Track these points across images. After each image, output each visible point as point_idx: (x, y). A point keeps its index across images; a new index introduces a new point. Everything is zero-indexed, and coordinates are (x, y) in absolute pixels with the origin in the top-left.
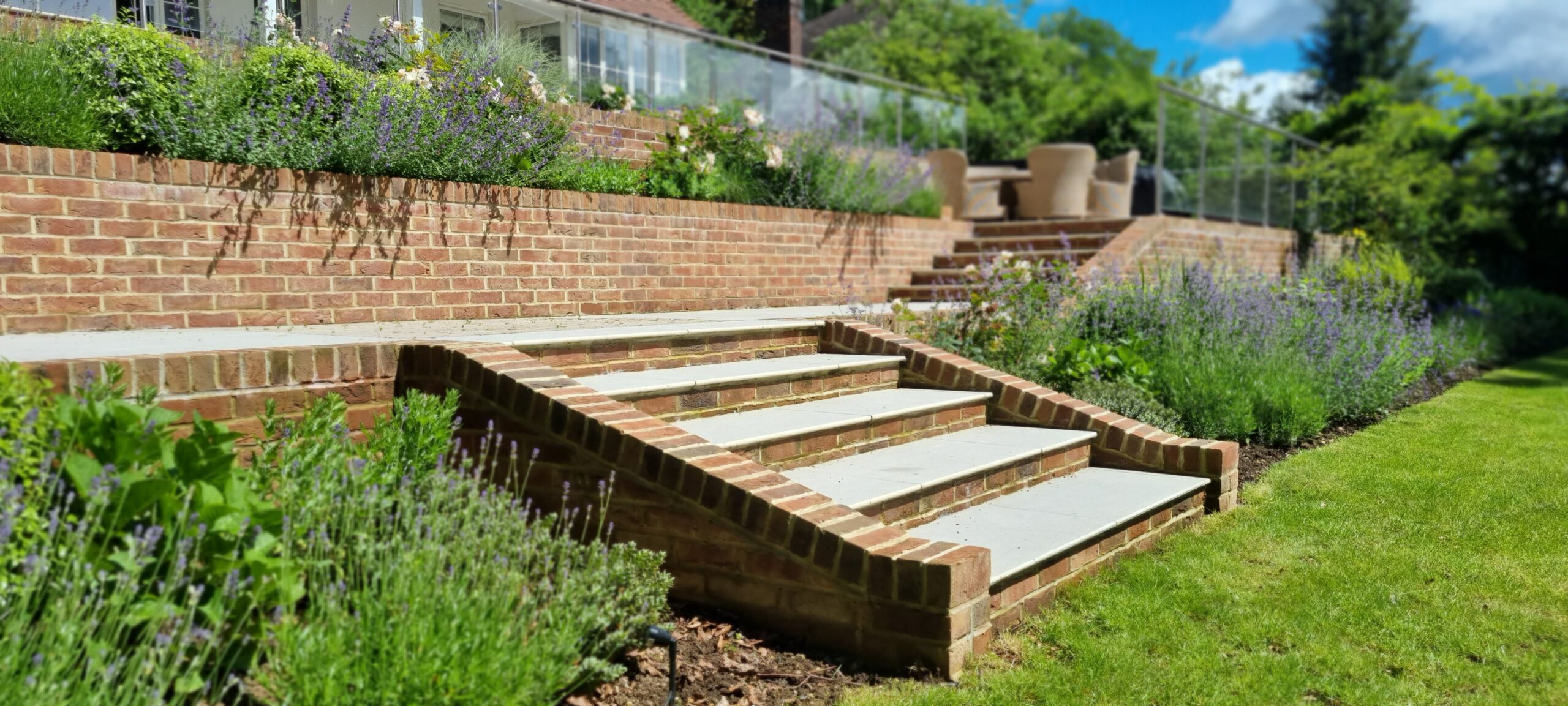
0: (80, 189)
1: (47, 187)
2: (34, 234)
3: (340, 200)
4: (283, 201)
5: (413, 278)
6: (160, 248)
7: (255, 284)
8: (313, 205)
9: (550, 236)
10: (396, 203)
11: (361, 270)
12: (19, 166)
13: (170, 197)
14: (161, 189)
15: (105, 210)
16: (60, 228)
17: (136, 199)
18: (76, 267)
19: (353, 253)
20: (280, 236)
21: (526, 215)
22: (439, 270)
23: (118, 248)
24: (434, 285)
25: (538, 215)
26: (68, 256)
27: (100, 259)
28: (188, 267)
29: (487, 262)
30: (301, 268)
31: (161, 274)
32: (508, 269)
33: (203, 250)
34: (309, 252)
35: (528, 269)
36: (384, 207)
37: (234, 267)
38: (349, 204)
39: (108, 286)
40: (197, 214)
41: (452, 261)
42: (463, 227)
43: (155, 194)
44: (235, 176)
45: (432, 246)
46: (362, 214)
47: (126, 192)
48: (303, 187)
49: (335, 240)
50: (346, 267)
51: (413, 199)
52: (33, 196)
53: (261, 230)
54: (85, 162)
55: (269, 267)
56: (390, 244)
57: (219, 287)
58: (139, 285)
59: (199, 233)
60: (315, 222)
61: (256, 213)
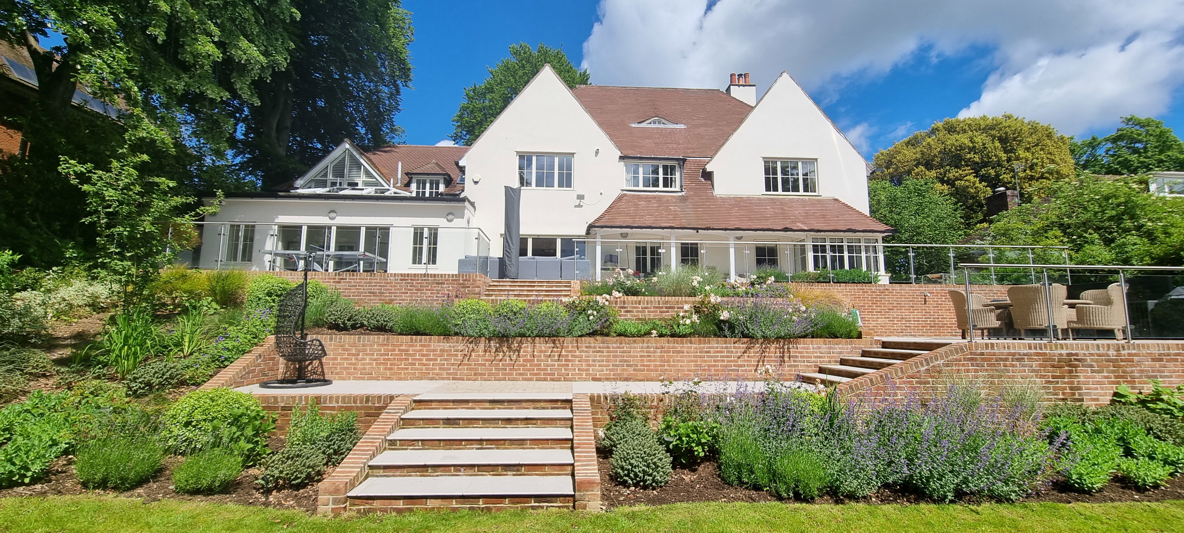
0: (429, 346)
1: (422, 346)
2: (418, 357)
3: (498, 345)
4: (482, 346)
5: (521, 368)
6: (446, 360)
7: (470, 369)
8: (490, 347)
9: (577, 353)
10: (516, 345)
11: (503, 365)
12: (416, 341)
13: (450, 346)
14: (448, 344)
15: (434, 351)
16: (423, 355)
17: (441, 348)
18: (426, 365)
19: (501, 360)
20: (479, 356)
21: (568, 347)
22: (531, 365)
23: (436, 360)
24: (529, 370)
25: (572, 347)
26: (424, 362)
27: (431, 363)
28: (453, 364)
29: (550, 362)
30: (484, 365)
31: (446, 366)
32: (558, 365)
33: (457, 360)
34: (487, 360)
35: (568, 365)
36: (512, 346)
37: (465, 364)
38: (501, 346)
39: (433, 369)
40: (457, 351)
41: (536, 362)
42: (541, 351)
43: (446, 345)
44: (468, 340)
45: (529, 358)
46: (505, 349)
47: (440, 346)
48: (487, 342)
49: (495, 357)
50: (499, 364)
51: (523, 344)
52: (418, 348)
53: (473, 354)
54: (431, 339)
55: (475, 365)
56: (514, 357)
57: (460, 370)
58: (440, 369)
59: (456, 355)
60: (490, 352)
61: (473, 350)
